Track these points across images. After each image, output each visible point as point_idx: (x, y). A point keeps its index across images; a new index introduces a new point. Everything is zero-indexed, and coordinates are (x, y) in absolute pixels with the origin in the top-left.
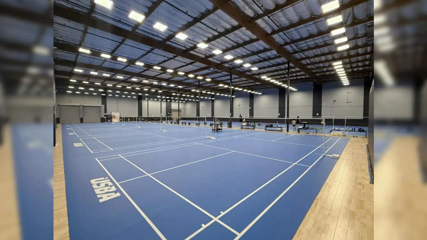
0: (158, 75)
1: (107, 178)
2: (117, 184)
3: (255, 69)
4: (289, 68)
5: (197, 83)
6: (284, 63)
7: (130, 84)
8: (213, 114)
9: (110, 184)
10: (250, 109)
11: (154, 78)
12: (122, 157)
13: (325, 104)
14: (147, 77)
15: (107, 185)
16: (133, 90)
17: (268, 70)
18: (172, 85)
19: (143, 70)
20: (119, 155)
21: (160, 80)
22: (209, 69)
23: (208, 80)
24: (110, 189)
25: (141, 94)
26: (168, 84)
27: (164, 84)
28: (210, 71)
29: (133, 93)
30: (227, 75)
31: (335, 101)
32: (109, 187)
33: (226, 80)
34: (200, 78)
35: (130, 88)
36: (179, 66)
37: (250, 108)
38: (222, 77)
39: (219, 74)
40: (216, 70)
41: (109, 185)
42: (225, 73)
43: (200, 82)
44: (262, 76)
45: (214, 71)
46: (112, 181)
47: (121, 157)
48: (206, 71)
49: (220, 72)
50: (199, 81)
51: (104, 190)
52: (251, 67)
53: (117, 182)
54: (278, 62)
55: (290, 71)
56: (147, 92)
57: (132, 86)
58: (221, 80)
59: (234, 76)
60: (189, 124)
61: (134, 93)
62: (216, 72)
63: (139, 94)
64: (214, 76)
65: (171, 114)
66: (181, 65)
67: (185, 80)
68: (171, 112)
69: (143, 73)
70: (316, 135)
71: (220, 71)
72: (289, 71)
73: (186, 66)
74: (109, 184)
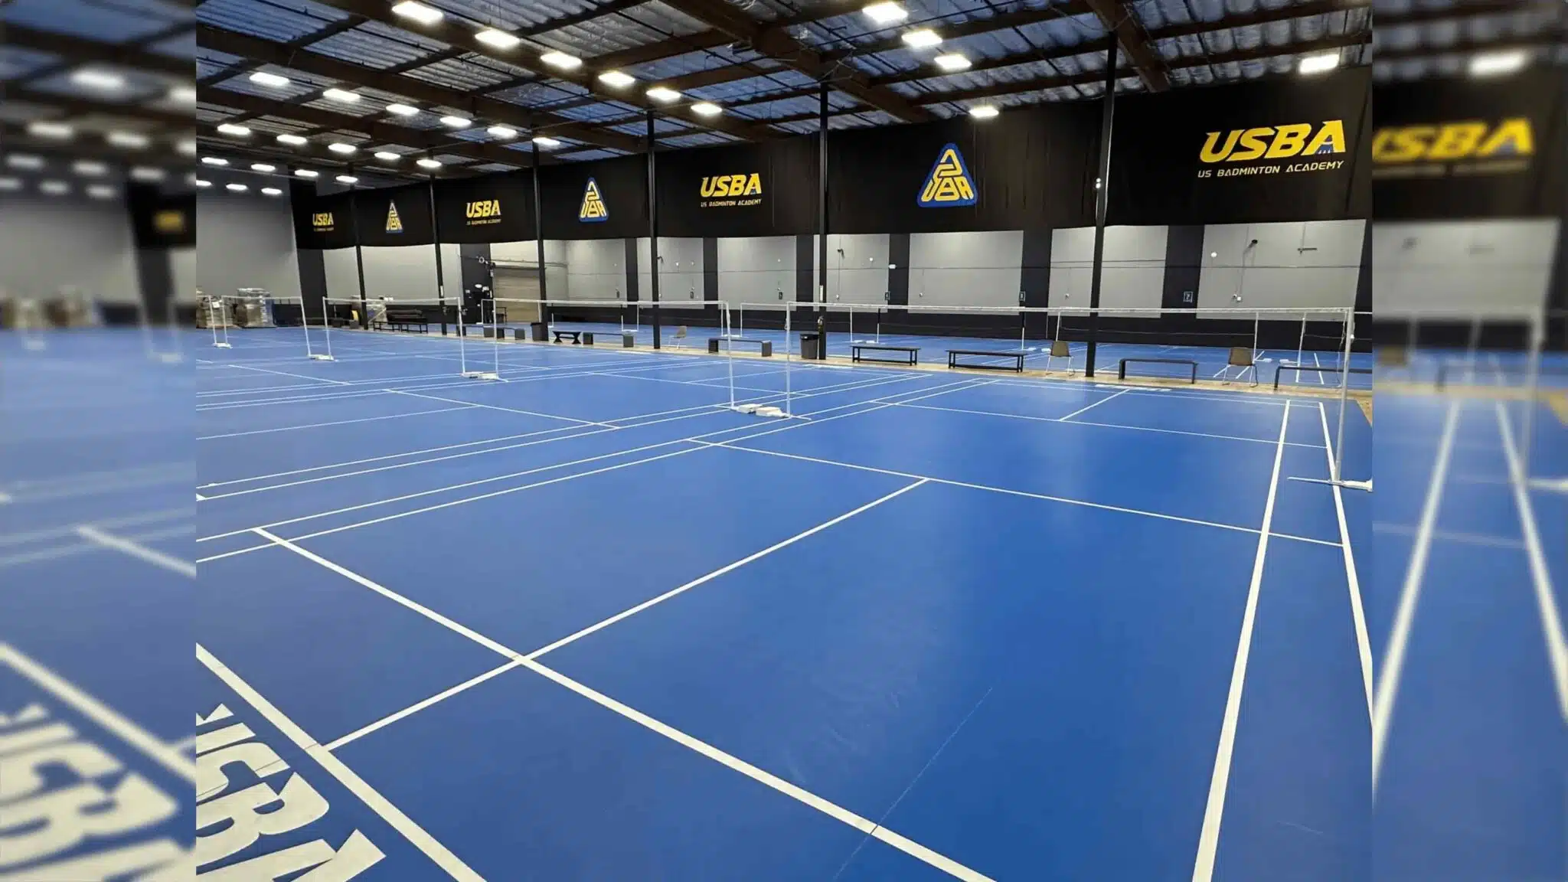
0: (410, 65)
1: (222, 712)
2: (322, 755)
3: (954, 62)
4: (1109, 72)
5: (641, 129)
6: (1084, 46)
7: (242, 112)
8: (711, 291)
9: (264, 760)
10: (890, 270)
11: (391, 80)
12: (286, 544)
13: (1214, 255)
14: (351, 74)
15: (240, 777)
16: (263, 146)
17: (1003, 79)
18: (503, 132)
19: (321, 26)
20: (258, 530)
21: (431, 96)
22: (713, 49)
23: (707, 109)
24: (278, 805)
25: (313, 174)
26: (477, 124)
27: (456, 121)
28: (714, 63)
29: (258, 167)
30: (798, 92)
31: (1255, 242)
32: (264, 794)
33: (787, 119)
34: (663, 95)
35: (241, 131)
36: (543, 20)
37: (893, 267)
38: (769, 98)
39: (762, 85)
40: (753, 54)
41: (261, 774)
42: (794, 78)
43: (656, 122)
44: (978, 104)
45: (737, 59)
46: (265, 733)
47: (279, 541)
48: (696, 61)
49: (764, 73)
50: (653, 111)
51: (228, 824)
52: (940, 51)
53: (311, 741)
54: (1054, 38)
55: (1116, 89)
56: (349, 165)
57: (257, 123)
58: (764, 115)
59: (837, 99)
60: (589, 339)
61: (268, 168)
62: (747, 70)
63: (301, 173)
64: (734, 89)
65: (491, 288)
66: (558, 15)
67: (570, 105)
68: (488, 282)
69: (317, 47)
70: (1191, 387)
71: (769, 63)
72: (1110, 85)
73: (588, 24)
74: (253, 766)
